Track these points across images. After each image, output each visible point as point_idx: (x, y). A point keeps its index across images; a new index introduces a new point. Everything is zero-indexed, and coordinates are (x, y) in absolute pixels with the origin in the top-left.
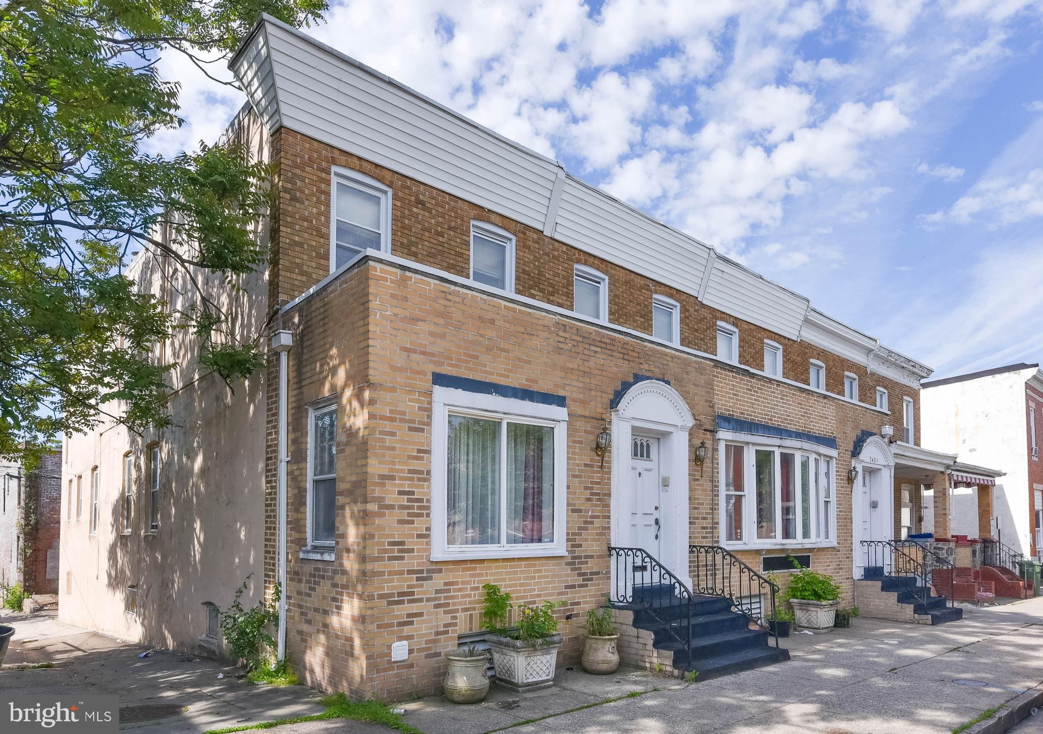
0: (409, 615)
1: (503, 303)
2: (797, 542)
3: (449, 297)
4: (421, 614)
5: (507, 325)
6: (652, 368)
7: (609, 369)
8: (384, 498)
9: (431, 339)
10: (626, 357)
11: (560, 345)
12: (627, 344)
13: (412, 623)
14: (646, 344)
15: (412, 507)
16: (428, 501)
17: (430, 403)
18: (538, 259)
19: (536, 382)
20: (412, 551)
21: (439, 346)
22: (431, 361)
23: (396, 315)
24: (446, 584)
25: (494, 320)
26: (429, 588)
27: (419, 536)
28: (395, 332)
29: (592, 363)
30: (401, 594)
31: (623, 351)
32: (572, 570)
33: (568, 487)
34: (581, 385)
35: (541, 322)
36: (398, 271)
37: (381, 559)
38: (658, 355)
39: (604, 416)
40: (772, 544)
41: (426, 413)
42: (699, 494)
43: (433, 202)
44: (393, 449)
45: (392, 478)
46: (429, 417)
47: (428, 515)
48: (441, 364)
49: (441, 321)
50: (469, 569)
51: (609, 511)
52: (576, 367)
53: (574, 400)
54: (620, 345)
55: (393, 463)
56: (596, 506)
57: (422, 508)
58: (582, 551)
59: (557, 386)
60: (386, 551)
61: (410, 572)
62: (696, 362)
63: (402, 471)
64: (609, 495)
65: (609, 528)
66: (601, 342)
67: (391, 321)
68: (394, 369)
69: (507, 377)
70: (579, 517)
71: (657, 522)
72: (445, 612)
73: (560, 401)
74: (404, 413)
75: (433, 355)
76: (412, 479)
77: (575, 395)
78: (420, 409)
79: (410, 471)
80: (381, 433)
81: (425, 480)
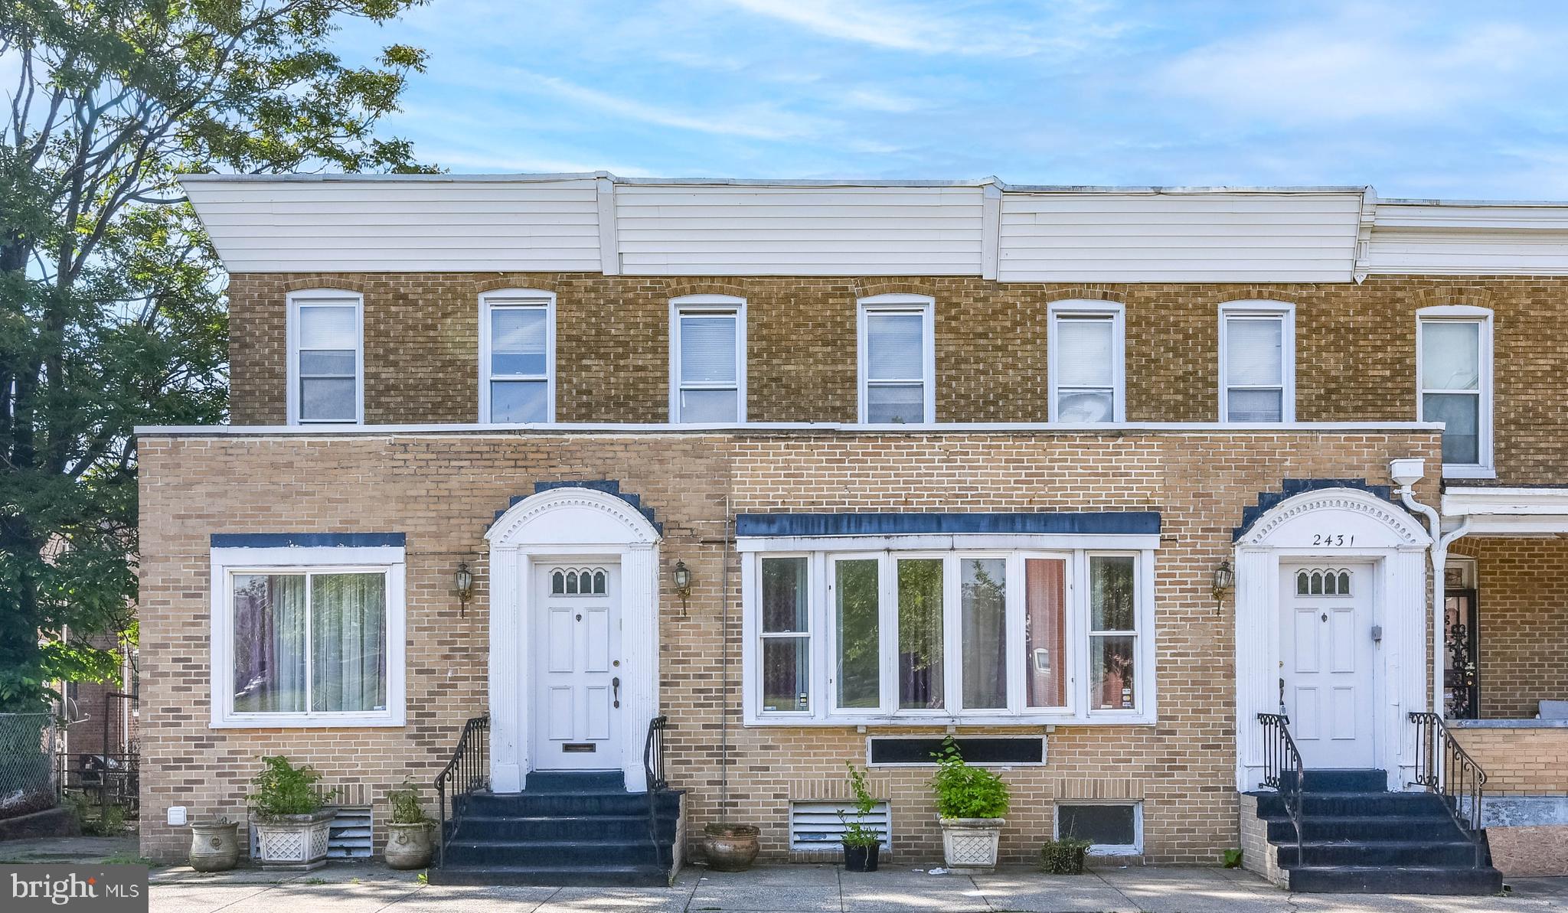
0: (187, 782)
1: (306, 440)
2: (946, 714)
3: (230, 451)
4: (201, 782)
5: (311, 464)
6: (578, 468)
7: (486, 486)
8: (156, 666)
9: (210, 500)
10: (520, 463)
11: (396, 471)
12: (525, 445)
13: (191, 789)
14: (566, 436)
15: (189, 674)
16: (208, 667)
17: (209, 567)
18: (596, 314)
19: (358, 522)
20: (189, 717)
21: (220, 505)
22: (209, 524)
23: (168, 484)
24: (230, 752)
25: (292, 463)
26: (210, 755)
27: (196, 703)
28: (167, 502)
29: (454, 483)
30: (176, 760)
31: (514, 456)
32: (418, 744)
33: (409, 643)
34: (434, 514)
35: (364, 449)
36: (170, 440)
37: (155, 725)
38: (593, 448)
39: (475, 549)
40: (869, 717)
41: (203, 578)
42: (688, 640)
43: (420, 290)
44: (166, 617)
45: (166, 646)
46: (208, 581)
47: (208, 682)
48: (221, 524)
49: (221, 479)
50: (259, 738)
51: (486, 671)
52: (424, 492)
53: (420, 535)
54: (509, 450)
55: (167, 631)
56: (461, 664)
57: (202, 675)
58: (437, 722)
59: (391, 522)
60: (159, 717)
61: (187, 739)
62: (685, 441)
63: (178, 638)
64: (487, 650)
65: (486, 693)
66: (472, 452)
67: (163, 492)
68: (166, 538)
69: (313, 523)
70: (429, 679)
71: (616, 683)
72: (230, 782)
73: (397, 540)
74: (178, 581)
75: (213, 516)
76: (189, 646)
77: (420, 529)
78: (196, 574)
79: (186, 638)
80: (152, 603)
81: (204, 646)
